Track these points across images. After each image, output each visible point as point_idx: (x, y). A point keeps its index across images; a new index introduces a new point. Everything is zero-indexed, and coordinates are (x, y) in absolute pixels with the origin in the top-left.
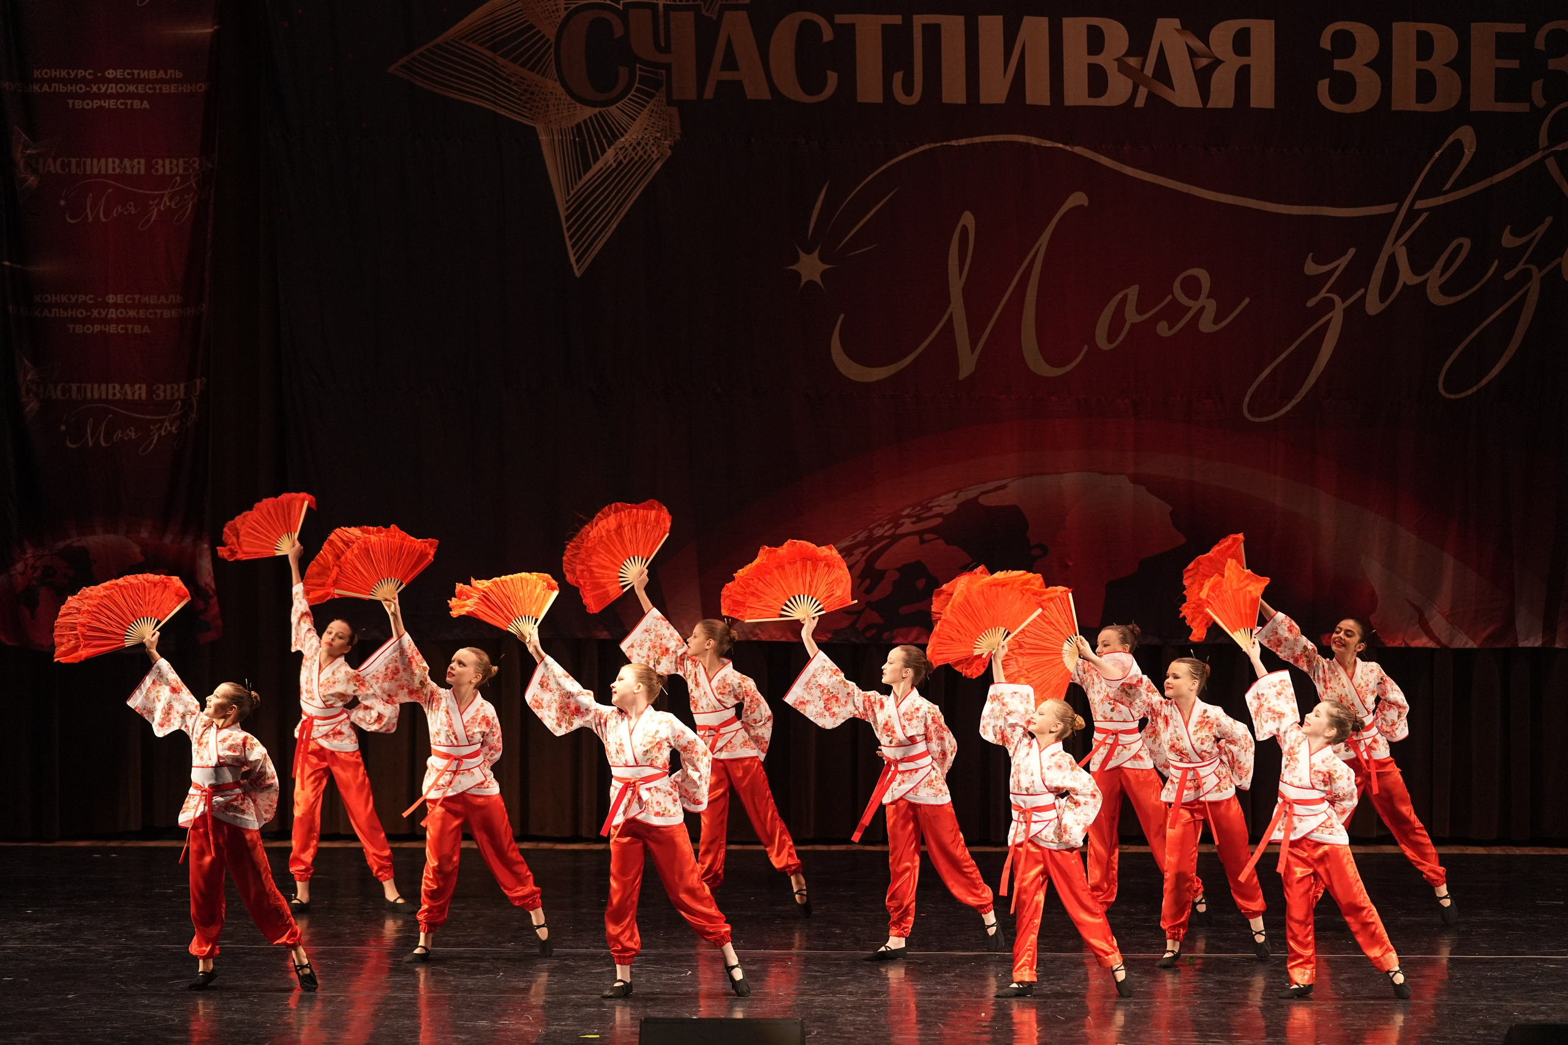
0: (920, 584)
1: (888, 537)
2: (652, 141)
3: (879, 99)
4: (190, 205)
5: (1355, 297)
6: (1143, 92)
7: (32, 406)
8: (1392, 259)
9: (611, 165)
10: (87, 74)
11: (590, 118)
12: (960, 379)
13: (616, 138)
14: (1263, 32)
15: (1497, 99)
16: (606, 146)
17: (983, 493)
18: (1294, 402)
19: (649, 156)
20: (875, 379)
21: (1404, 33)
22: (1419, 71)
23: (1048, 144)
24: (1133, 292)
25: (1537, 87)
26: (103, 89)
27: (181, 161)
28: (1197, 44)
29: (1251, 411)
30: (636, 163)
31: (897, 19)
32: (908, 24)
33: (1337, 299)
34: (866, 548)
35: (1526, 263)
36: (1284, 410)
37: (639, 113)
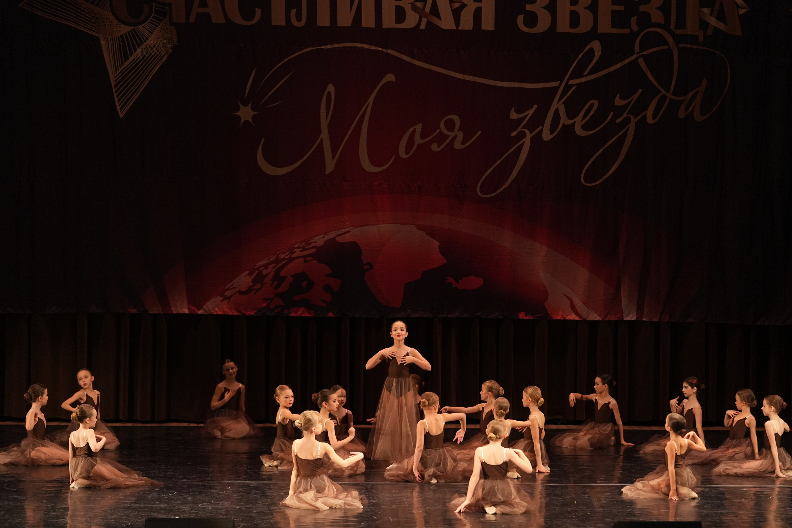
0: (304, 284)
1: (287, 259)
2: (161, 45)
3: (284, 24)
5: (537, 131)
6: (424, 21)
8: (557, 111)
9: (139, 57)
11: (128, 32)
12: (326, 174)
13: (142, 43)
15: (612, 27)
16: (137, 47)
17: (337, 235)
18: (504, 187)
19: (160, 53)
20: (280, 174)
22: (571, 12)
23: (374, 48)
24: (419, 127)
25: (634, 20)
29: (480, 192)
30: (153, 56)
33: (527, 132)
34: (275, 265)
35: (626, 115)
36: (499, 191)
37: (155, 30)
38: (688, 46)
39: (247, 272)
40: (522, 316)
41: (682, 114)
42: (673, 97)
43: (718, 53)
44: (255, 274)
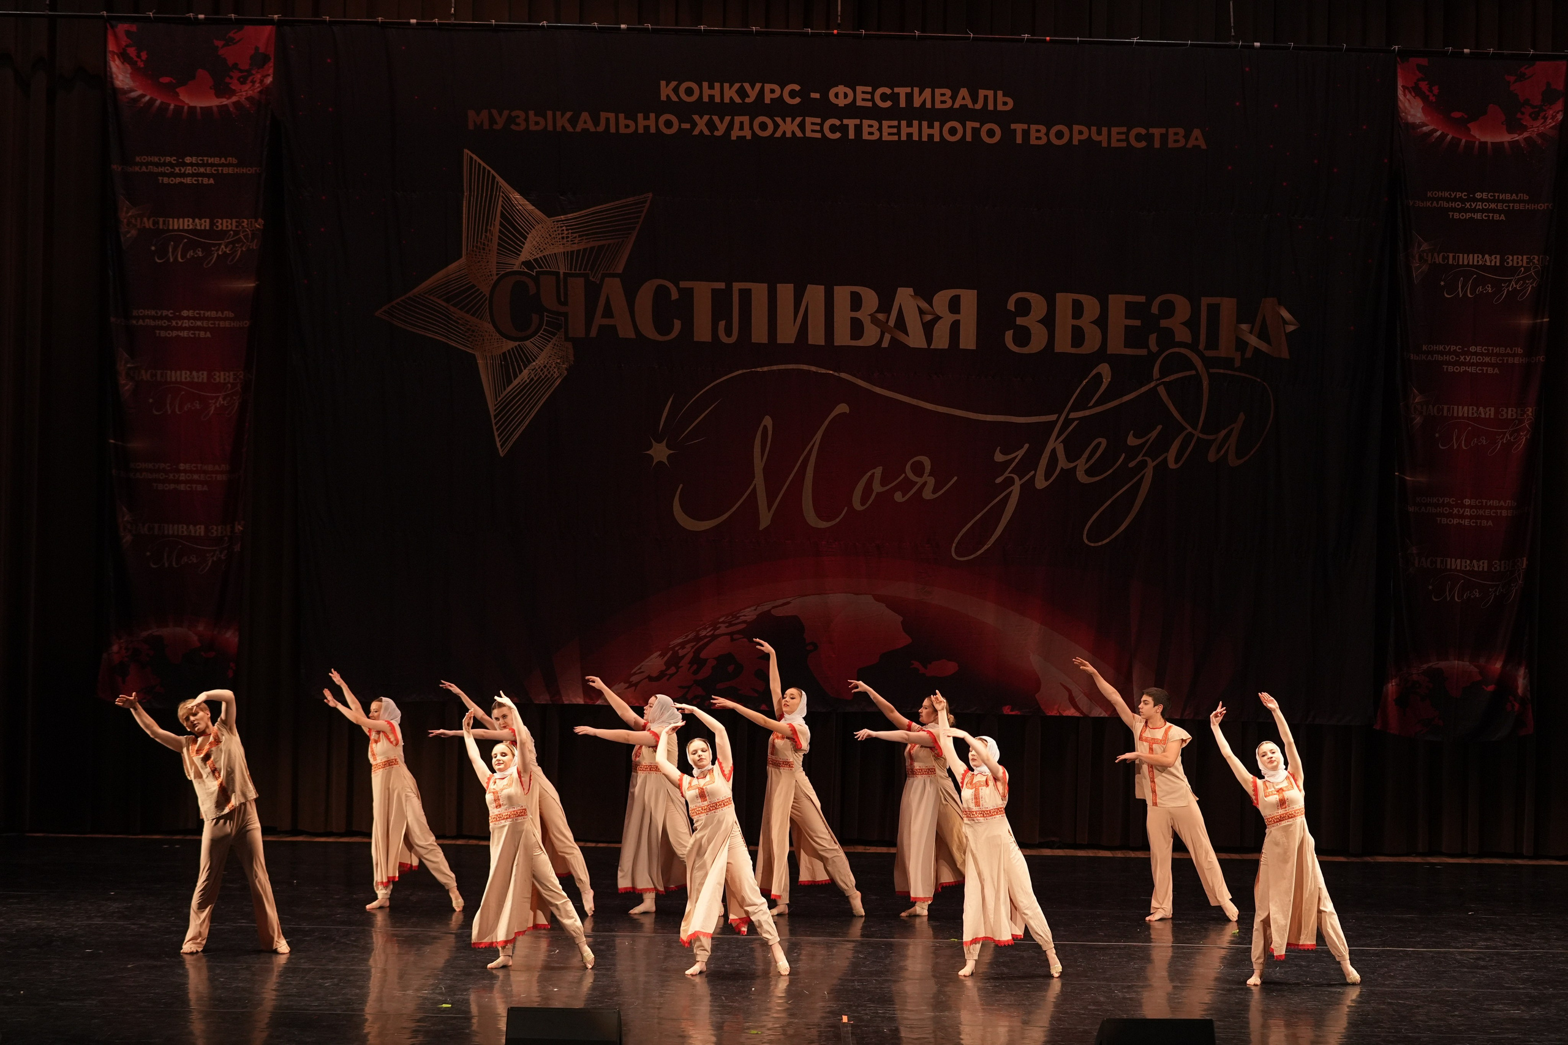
0: (731, 668)
1: (709, 637)
2: (554, 365)
3: (709, 339)
4: (237, 404)
5: (1028, 477)
6: (887, 337)
7: (128, 538)
8: (1054, 451)
9: (526, 381)
10: (169, 313)
11: (512, 349)
12: (760, 529)
13: (529, 362)
14: (969, 298)
15: (1125, 347)
17: (773, 607)
18: (986, 547)
19: (552, 375)
20: (702, 529)
21: (1064, 300)
22: (1073, 326)
23: (823, 371)
24: (878, 471)
25: (1153, 339)
26: (180, 323)
27: (232, 373)
28: (924, 305)
29: (957, 553)
31: (722, 285)
32: (729, 288)
33: (1016, 478)
34: (694, 644)
35: (1143, 456)
36: (979, 553)
37: (546, 346)
38: (1222, 371)
39: (659, 653)
40: (1007, 710)
41: (1212, 457)
42: (1201, 435)
43: (1259, 380)
44: (669, 655)
